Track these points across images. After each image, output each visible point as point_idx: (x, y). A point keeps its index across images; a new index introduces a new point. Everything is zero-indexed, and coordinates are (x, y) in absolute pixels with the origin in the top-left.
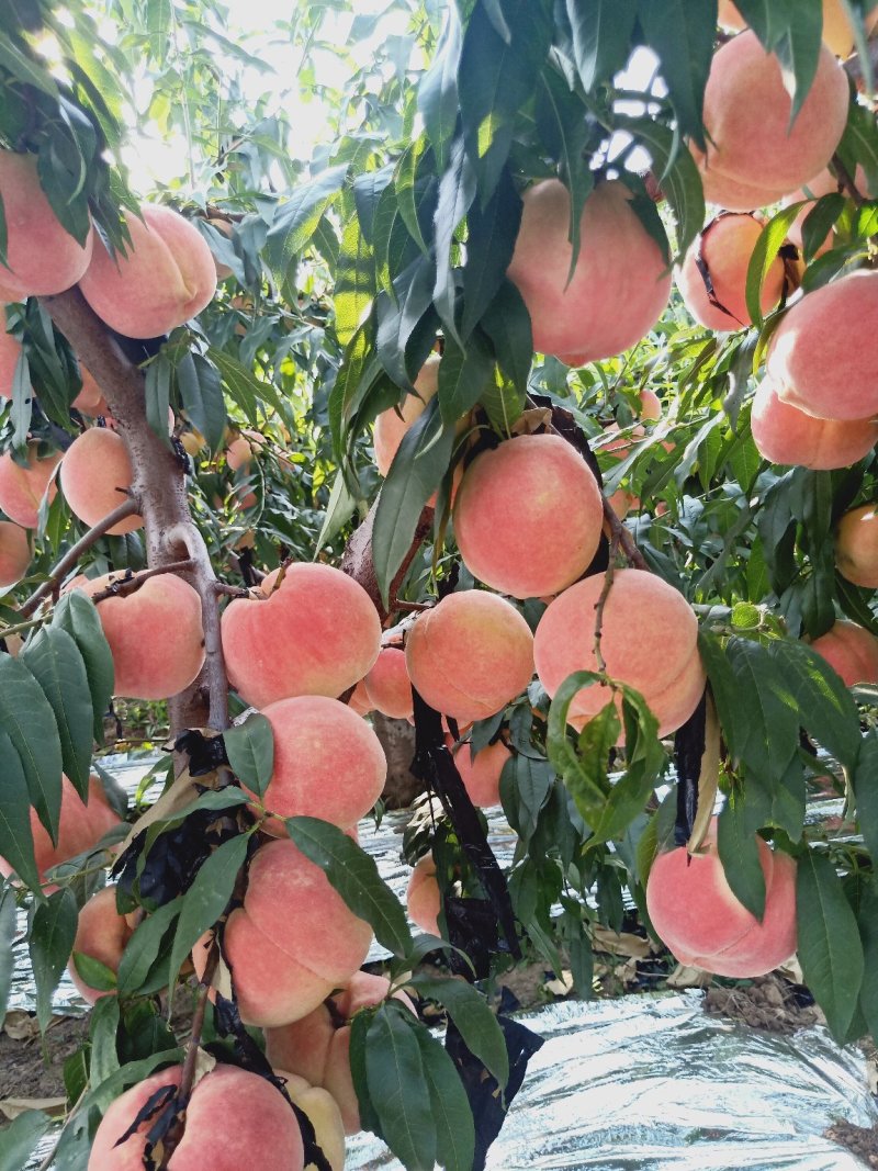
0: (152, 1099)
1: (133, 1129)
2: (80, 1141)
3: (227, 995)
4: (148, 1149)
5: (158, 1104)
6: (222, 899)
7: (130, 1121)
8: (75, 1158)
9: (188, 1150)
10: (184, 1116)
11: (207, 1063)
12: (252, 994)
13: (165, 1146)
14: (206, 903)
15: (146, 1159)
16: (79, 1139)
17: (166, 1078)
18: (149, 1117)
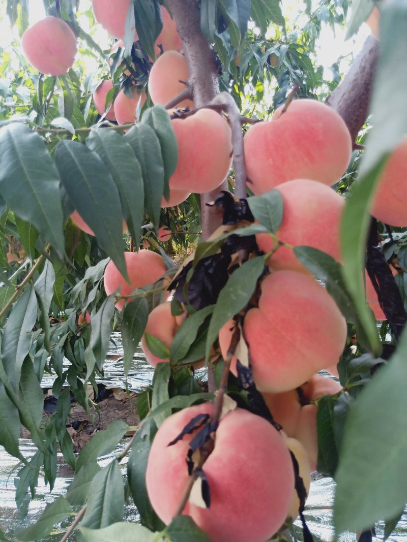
0: (193, 421)
1: (180, 437)
2: (145, 442)
3: (245, 363)
4: (190, 453)
5: (197, 424)
6: (245, 296)
7: (178, 432)
8: (141, 451)
9: (218, 459)
10: (215, 436)
11: (230, 404)
12: (262, 364)
13: (201, 454)
14: (234, 298)
15: (188, 460)
16: (144, 441)
17: (202, 409)
18: (191, 432)
